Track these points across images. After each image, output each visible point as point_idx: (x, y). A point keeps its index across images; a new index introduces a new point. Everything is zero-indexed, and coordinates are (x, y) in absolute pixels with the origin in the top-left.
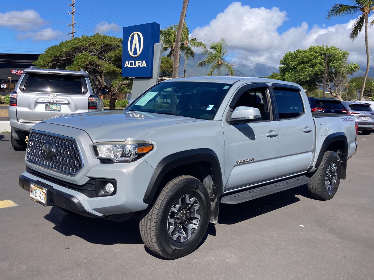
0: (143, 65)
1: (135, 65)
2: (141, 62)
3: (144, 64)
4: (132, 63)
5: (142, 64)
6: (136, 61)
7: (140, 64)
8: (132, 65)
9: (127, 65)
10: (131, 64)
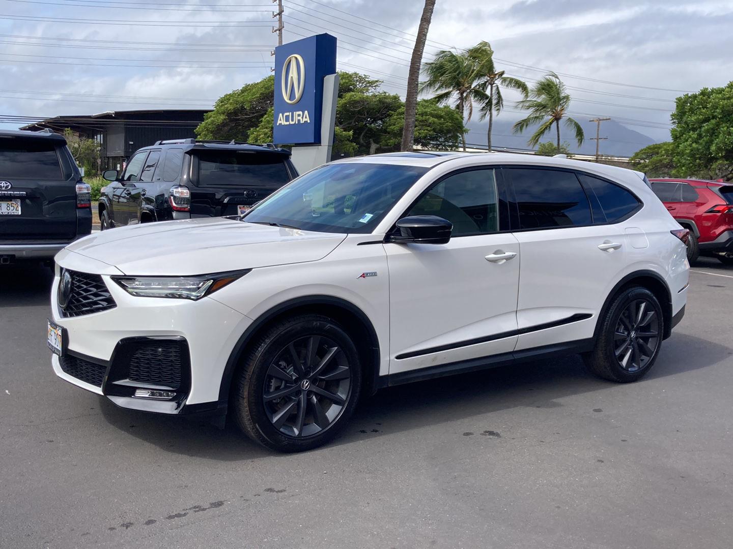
0: (305, 120)
1: (292, 120)
2: (301, 113)
3: (306, 118)
4: (289, 116)
5: (302, 118)
6: (295, 113)
7: (300, 118)
8: (289, 121)
9: (280, 120)
10: (287, 119)
